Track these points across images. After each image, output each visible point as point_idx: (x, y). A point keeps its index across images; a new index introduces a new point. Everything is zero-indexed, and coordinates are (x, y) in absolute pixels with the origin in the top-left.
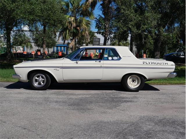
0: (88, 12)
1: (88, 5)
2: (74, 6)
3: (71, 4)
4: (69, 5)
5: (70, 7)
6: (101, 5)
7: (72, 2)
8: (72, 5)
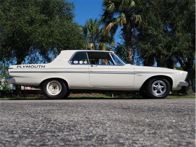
0: (109, 37)
1: (108, 30)
2: (92, 32)
3: (89, 29)
4: (87, 30)
5: (88, 33)
6: (122, 30)
7: (90, 28)
8: (90, 31)
